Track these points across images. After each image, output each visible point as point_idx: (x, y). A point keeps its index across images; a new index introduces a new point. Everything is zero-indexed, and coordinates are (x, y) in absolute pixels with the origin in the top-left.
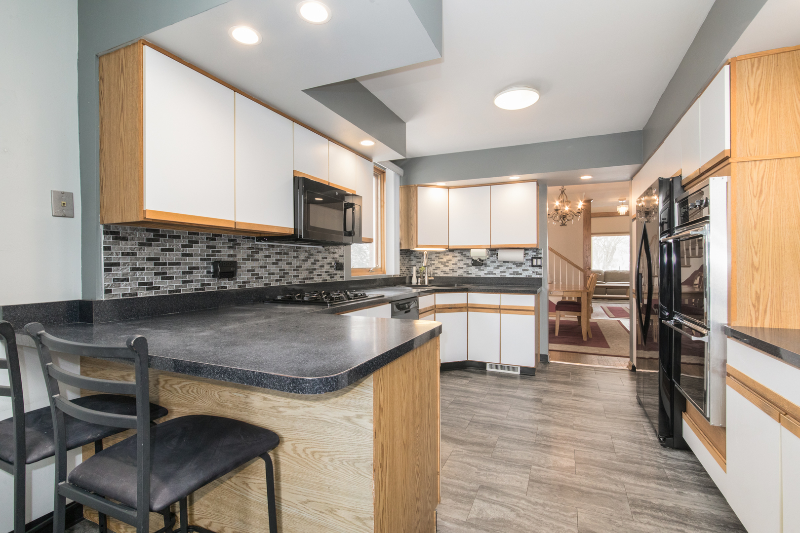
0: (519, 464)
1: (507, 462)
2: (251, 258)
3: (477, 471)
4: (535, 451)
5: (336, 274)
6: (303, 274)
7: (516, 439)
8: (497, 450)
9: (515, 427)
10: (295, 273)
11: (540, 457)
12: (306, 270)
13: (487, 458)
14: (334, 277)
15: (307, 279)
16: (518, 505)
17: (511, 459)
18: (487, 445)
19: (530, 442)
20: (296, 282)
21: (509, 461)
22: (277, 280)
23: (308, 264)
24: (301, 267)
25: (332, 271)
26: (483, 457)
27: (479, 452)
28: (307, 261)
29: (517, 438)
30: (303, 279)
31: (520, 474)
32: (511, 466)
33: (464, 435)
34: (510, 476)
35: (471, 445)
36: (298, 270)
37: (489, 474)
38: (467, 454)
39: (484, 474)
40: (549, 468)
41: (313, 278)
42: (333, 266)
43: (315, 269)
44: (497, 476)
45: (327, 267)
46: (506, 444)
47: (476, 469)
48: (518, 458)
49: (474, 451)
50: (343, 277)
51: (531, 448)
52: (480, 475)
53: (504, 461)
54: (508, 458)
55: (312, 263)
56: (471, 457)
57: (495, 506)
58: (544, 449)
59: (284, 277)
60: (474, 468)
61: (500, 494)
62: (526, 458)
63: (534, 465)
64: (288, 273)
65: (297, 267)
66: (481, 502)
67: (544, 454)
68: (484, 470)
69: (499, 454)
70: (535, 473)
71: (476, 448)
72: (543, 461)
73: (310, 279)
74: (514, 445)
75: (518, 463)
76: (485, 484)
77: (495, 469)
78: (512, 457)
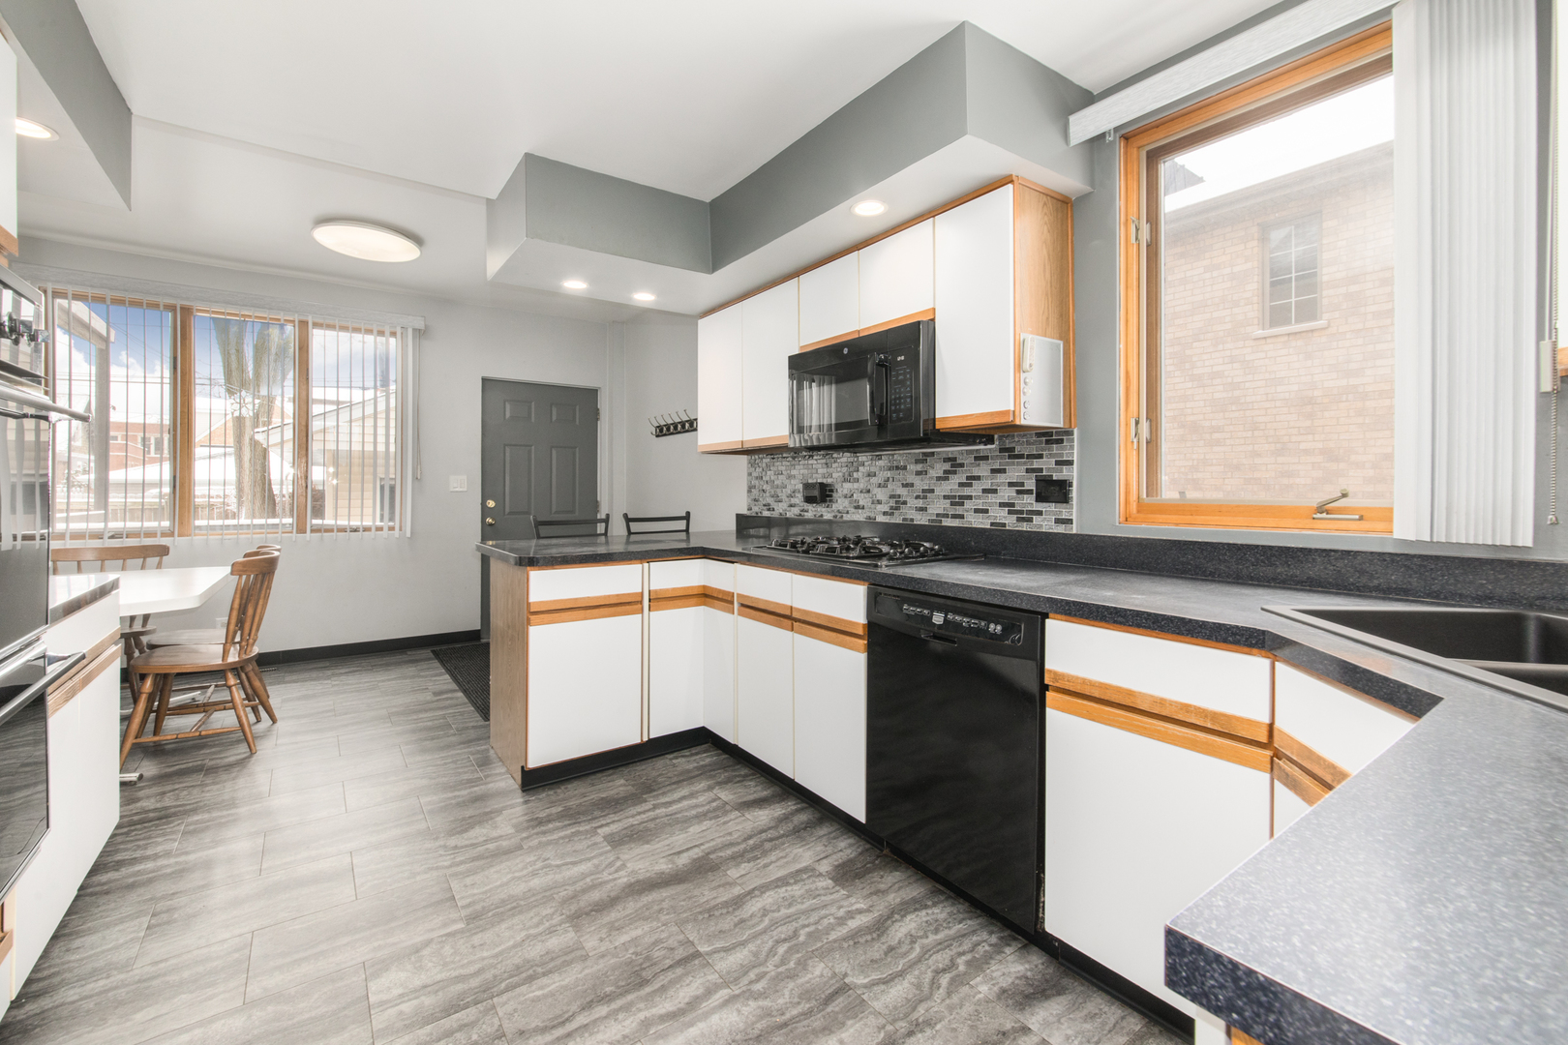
0: (490, 914)
1: (515, 904)
2: (848, 478)
3: (549, 861)
4: (477, 966)
5: (1040, 513)
6: (938, 506)
7: (544, 974)
8: (557, 919)
9: (581, 1019)
10: (920, 503)
11: (458, 958)
12: (945, 497)
13: (556, 890)
14: (1030, 520)
15: (946, 516)
16: (452, 856)
17: (513, 915)
18: (587, 914)
19: (507, 990)
20: (921, 520)
21: (514, 908)
22: (885, 513)
23: (951, 486)
24: (932, 491)
25: (1029, 502)
26: (567, 887)
27: (584, 891)
28: (947, 479)
29: (545, 980)
30: (938, 515)
31: (485, 962)
32: (503, 901)
33: (656, 908)
34: (491, 886)
35: (613, 894)
36: (925, 497)
37: (527, 868)
38: (598, 876)
39: (535, 865)
40: (428, 943)
41: (962, 517)
42: (1029, 492)
43: (970, 497)
44: (513, 873)
45: (1007, 494)
46: (554, 943)
47: (553, 863)
48: (504, 926)
49: (593, 887)
50: (1070, 521)
51: (493, 971)
52: (539, 859)
53: (522, 903)
54: (521, 912)
55: (961, 485)
56: (584, 876)
57: (481, 839)
58: (460, 987)
59: (897, 508)
60: (558, 862)
61: (487, 854)
62: (488, 936)
63: (461, 931)
64: (905, 503)
65: (924, 491)
66: (503, 834)
67: (455, 974)
68: (542, 869)
69: (544, 913)
70: (451, 916)
71: (596, 896)
72: (447, 950)
73: (955, 516)
74: (535, 951)
75: (494, 915)
76: (519, 852)
77: (526, 882)
78: (516, 920)
